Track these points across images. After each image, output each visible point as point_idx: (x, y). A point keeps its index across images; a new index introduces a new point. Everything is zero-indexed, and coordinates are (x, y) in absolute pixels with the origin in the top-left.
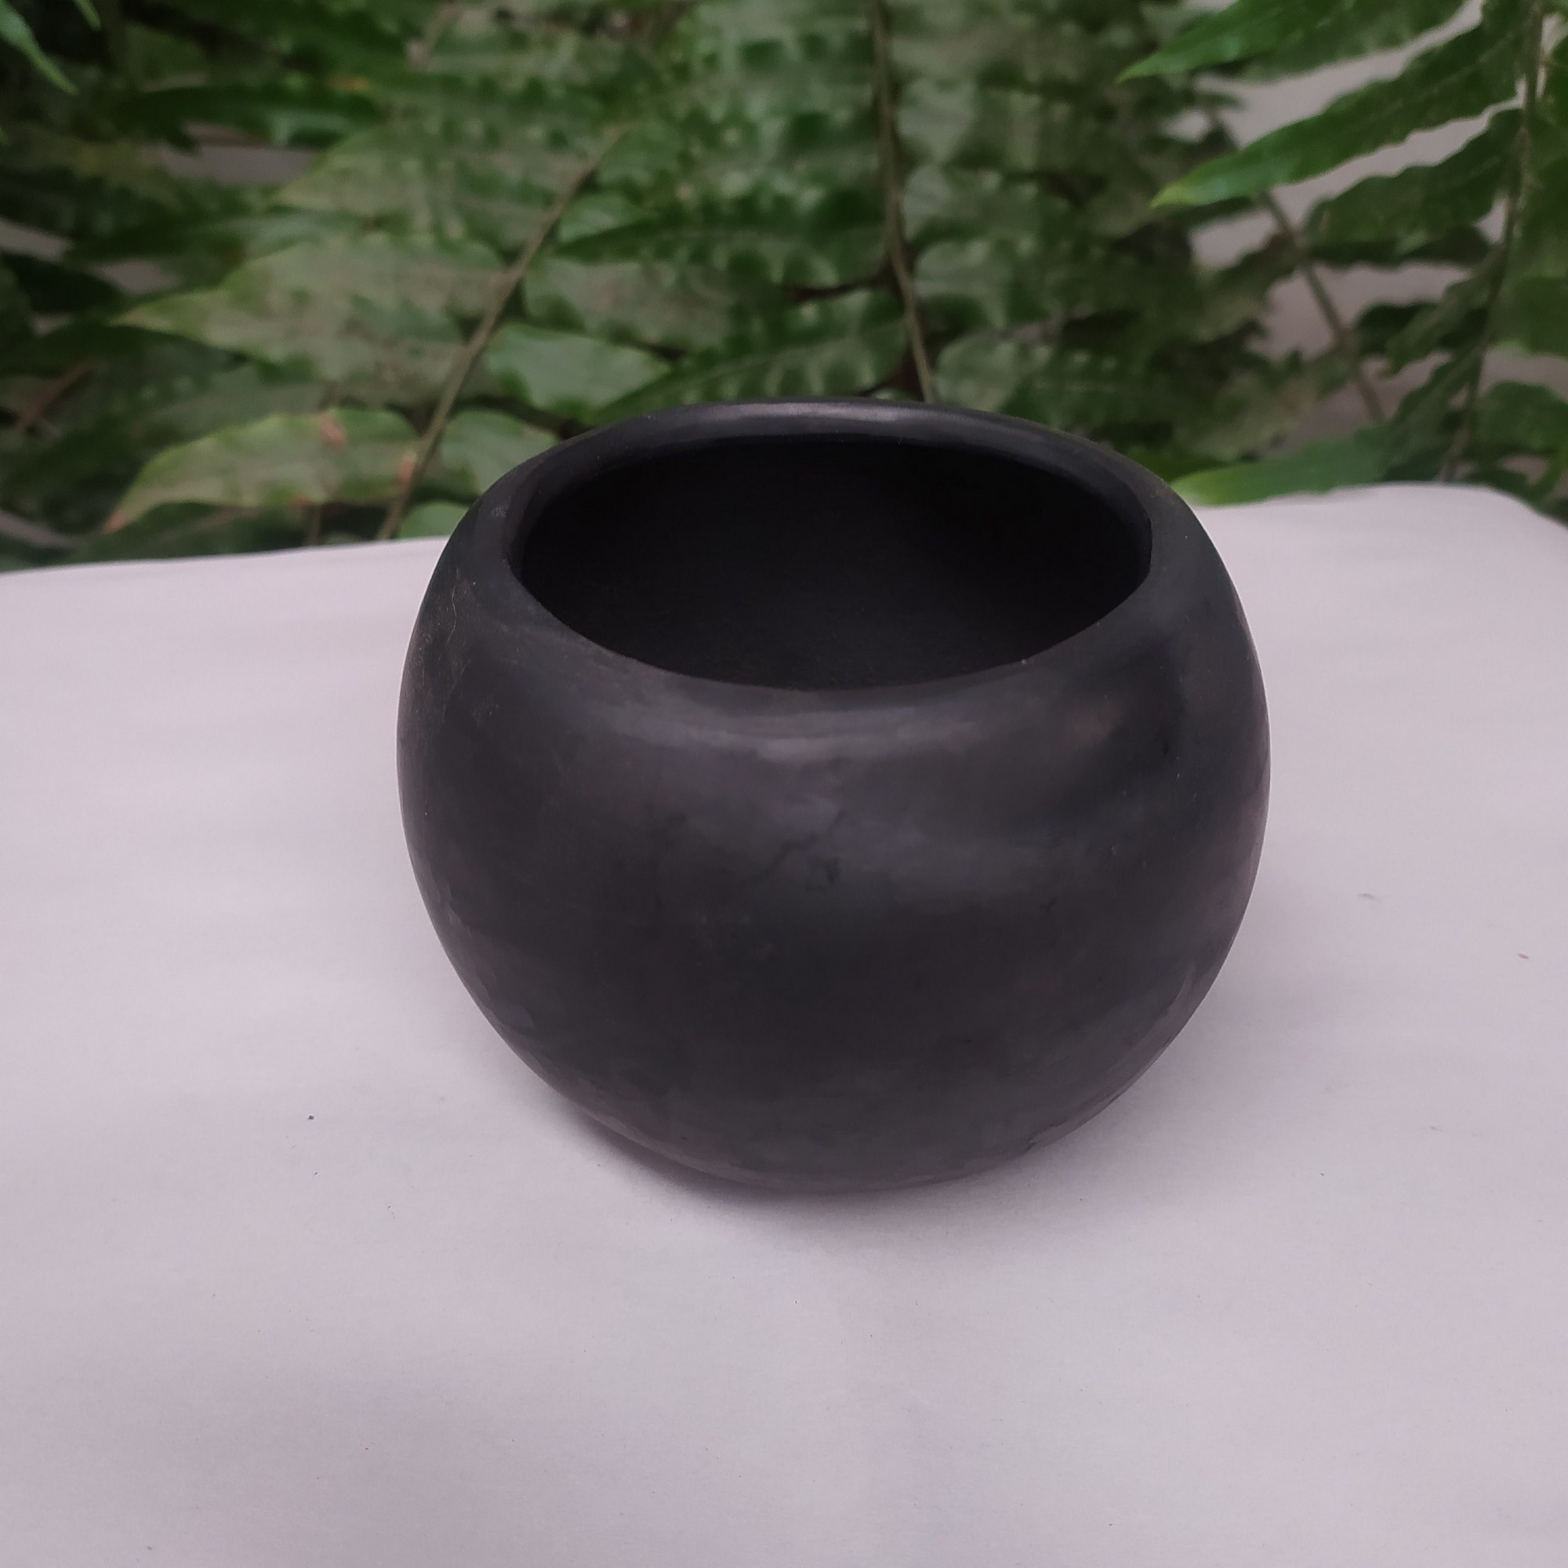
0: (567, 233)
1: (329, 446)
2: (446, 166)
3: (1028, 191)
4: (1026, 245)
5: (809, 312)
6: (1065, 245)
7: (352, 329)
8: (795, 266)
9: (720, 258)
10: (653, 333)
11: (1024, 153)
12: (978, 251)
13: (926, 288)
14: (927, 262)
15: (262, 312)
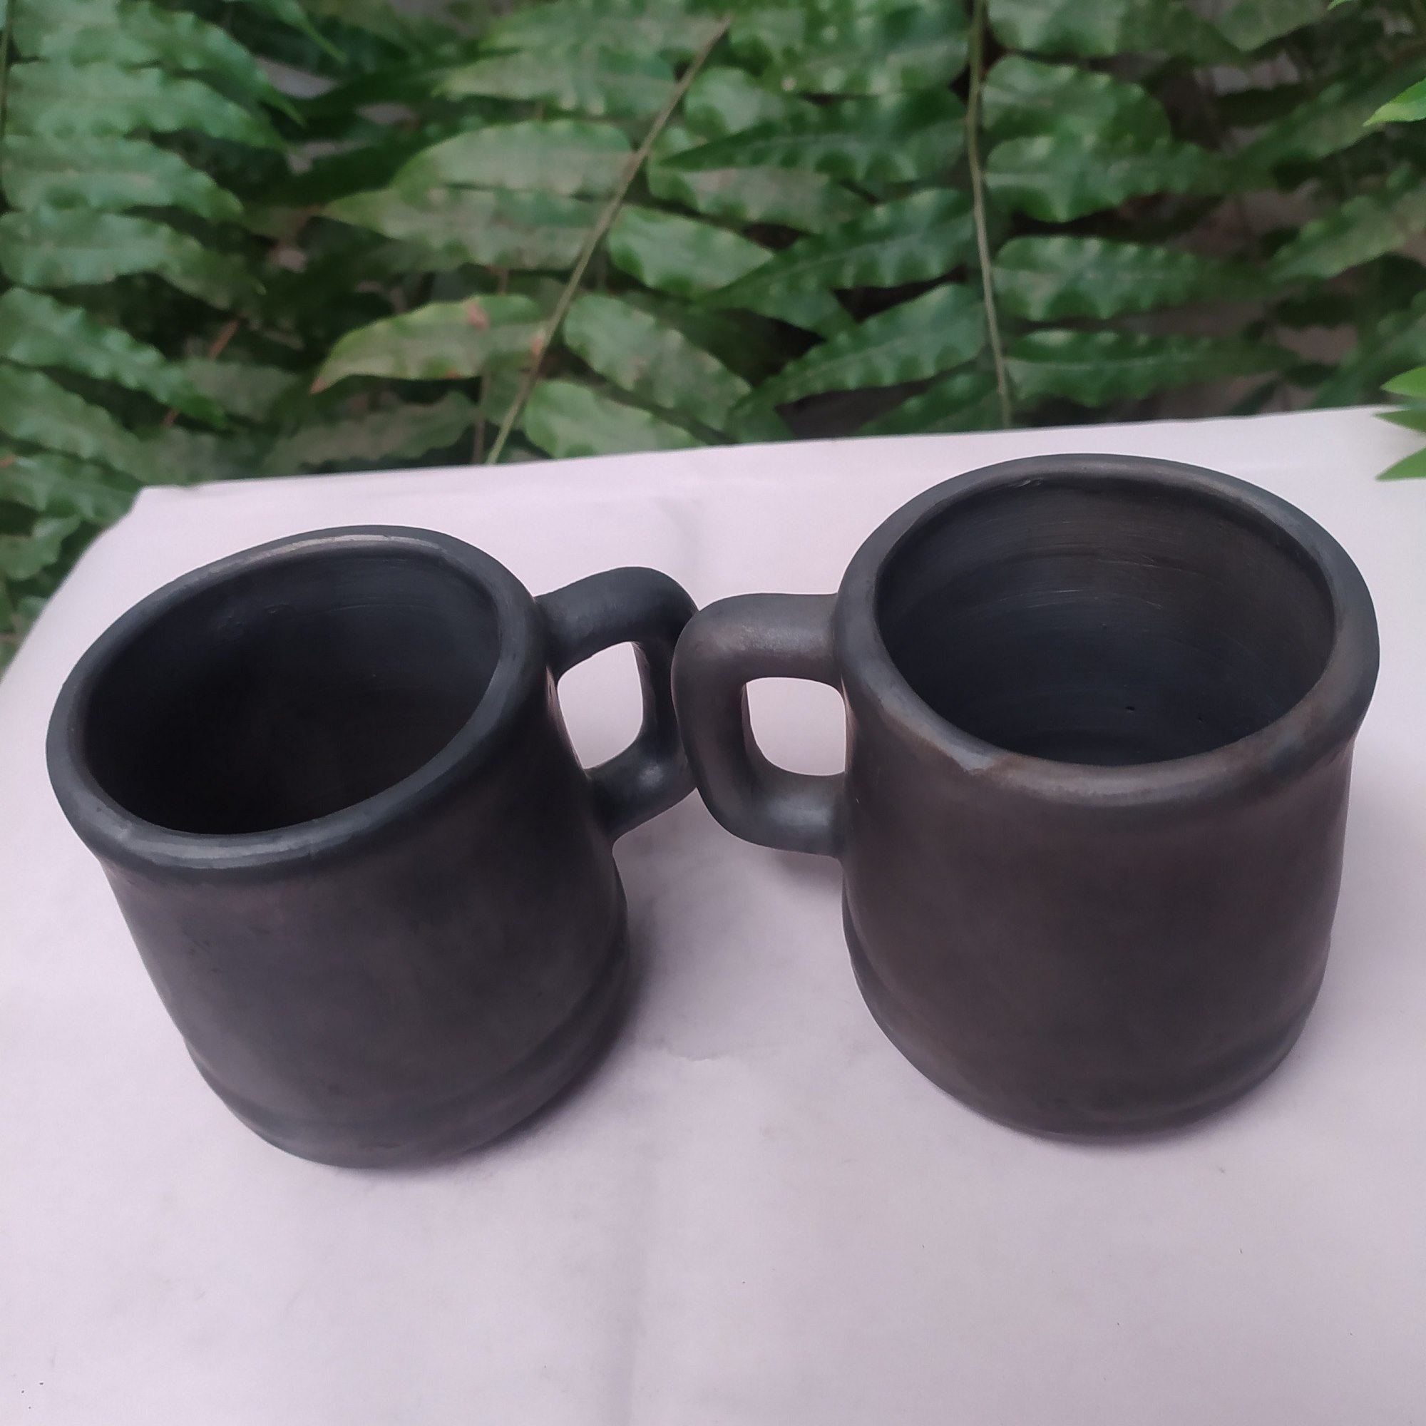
1: (474, 327)
3: (1102, 81)
4: (1089, 140)
5: (881, 213)
6: (1129, 139)
7: (499, 217)
8: (879, 161)
9: (809, 159)
10: (754, 213)
11: (1106, 35)
13: (995, 181)
14: (998, 154)
15: (424, 206)
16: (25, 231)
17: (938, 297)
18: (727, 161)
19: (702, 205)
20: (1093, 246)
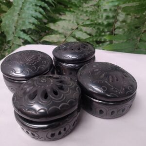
4: (126, 30)
5: (103, 34)
8: (103, 29)
9: (96, 28)
11: (129, 21)
12: (121, 30)
13: (116, 33)
17: (108, 43)
18: (88, 27)
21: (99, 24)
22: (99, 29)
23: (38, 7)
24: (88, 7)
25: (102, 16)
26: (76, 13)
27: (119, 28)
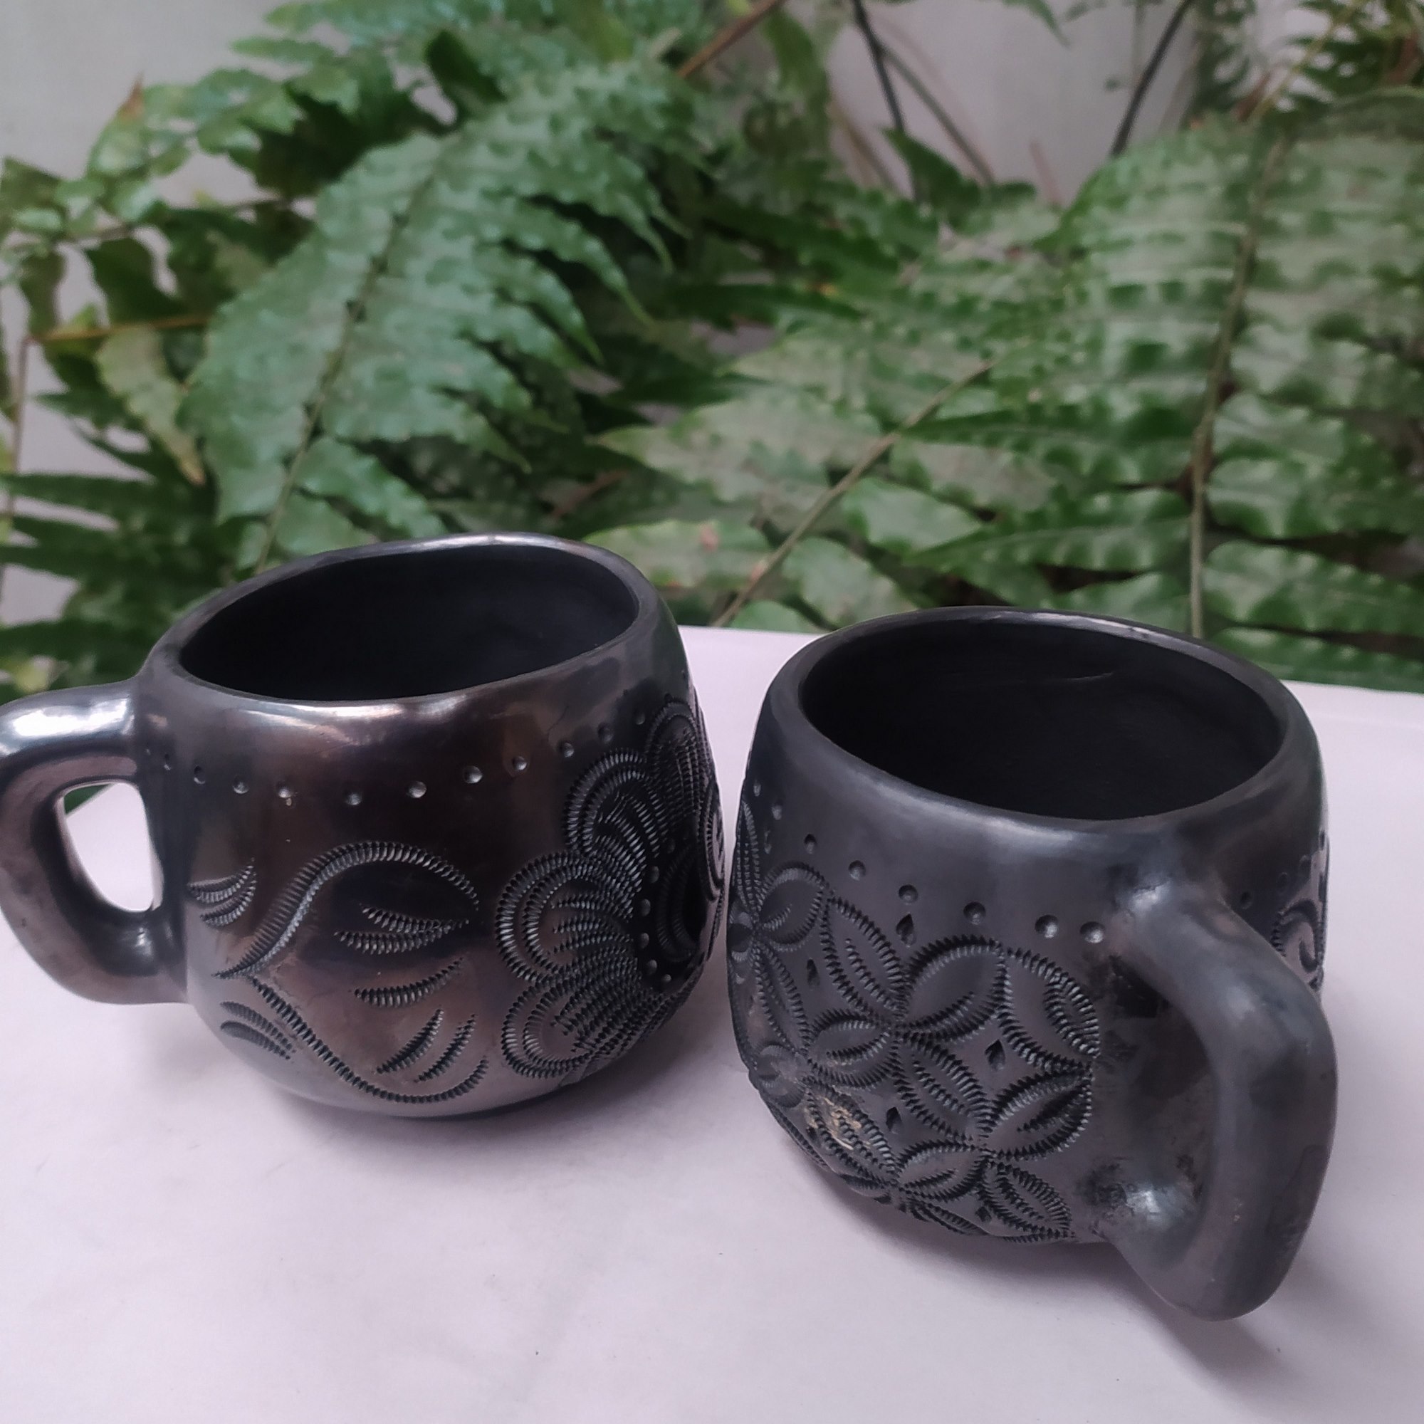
0: (944, 414)
1: (705, 548)
2: (862, 355)
3: (1334, 426)
4: (1315, 467)
5: (1102, 502)
6: (1353, 474)
7: (749, 465)
8: (1103, 464)
10: (982, 499)
11: (1343, 391)
12: (1266, 469)
13: (1217, 496)
14: (1221, 473)
15: (687, 446)
16: (348, 393)
17: (1148, 584)
18: (963, 438)
19: (937, 486)
20: (1307, 562)
21: (1068, 417)
22: (1060, 459)
23: (525, 265)
24: (982, 266)
25: (1095, 346)
26: (867, 326)
27: (1253, 451)
